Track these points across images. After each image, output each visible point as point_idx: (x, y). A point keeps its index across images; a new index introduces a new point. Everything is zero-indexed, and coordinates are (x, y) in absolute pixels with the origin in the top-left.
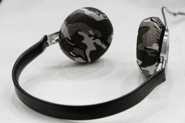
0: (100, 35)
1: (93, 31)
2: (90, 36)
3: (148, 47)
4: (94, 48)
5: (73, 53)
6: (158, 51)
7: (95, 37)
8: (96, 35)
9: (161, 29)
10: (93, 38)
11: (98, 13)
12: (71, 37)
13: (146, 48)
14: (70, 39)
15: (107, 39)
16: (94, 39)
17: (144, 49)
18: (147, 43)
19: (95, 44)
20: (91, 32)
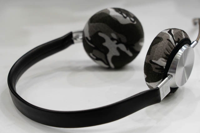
0: (124, 39)
1: (116, 35)
2: (113, 39)
3: (153, 61)
4: (118, 54)
5: (94, 55)
6: (164, 68)
7: (119, 42)
8: (120, 39)
9: (175, 44)
10: (115, 42)
11: (125, 15)
12: (91, 37)
13: (151, 62)
14: (89, 39)
15: (134, 46)
16: (117, 44)
17: (149, 62)
18: (154, 55)
19: (118, 49)
20: (114, 36)
